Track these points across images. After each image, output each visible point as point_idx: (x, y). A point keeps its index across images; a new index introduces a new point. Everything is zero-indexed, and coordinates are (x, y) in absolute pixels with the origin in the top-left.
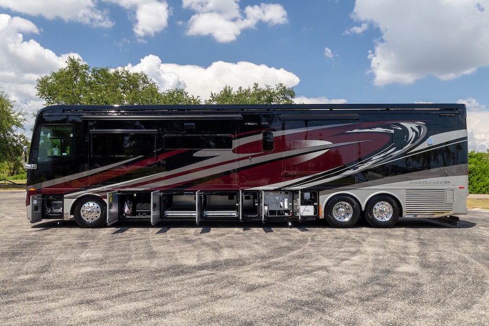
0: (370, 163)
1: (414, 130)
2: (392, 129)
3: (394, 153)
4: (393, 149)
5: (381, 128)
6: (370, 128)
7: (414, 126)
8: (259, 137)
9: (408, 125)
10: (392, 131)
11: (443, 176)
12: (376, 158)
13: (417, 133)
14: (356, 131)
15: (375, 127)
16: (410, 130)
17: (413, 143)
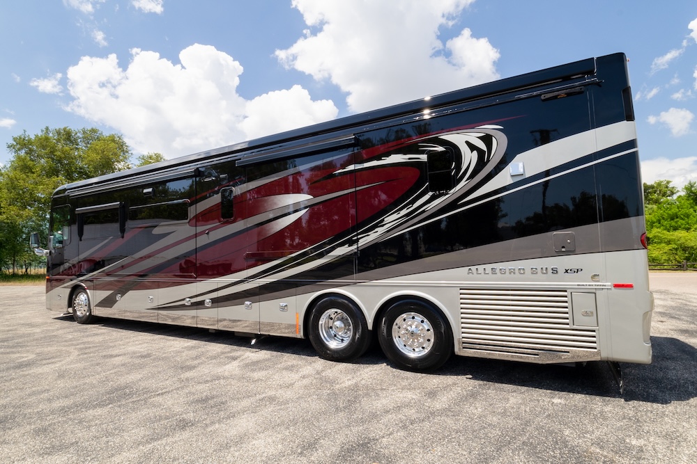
0: (380, 230)
1: (472, 147)
2: (423, 152)
3: (430, 204)
4: (427, 197)
5: (400, 155)
6: (379, 159)
7: (474, 137)
8: (216, 199)
9: (458, 138)
10: (424, 158)
11: (559, 253)
12: (391, 219)
13: (480, 152)
14: (351, 167)
15: (388, 155)
16: (465, 150)
17: (472, 176)
